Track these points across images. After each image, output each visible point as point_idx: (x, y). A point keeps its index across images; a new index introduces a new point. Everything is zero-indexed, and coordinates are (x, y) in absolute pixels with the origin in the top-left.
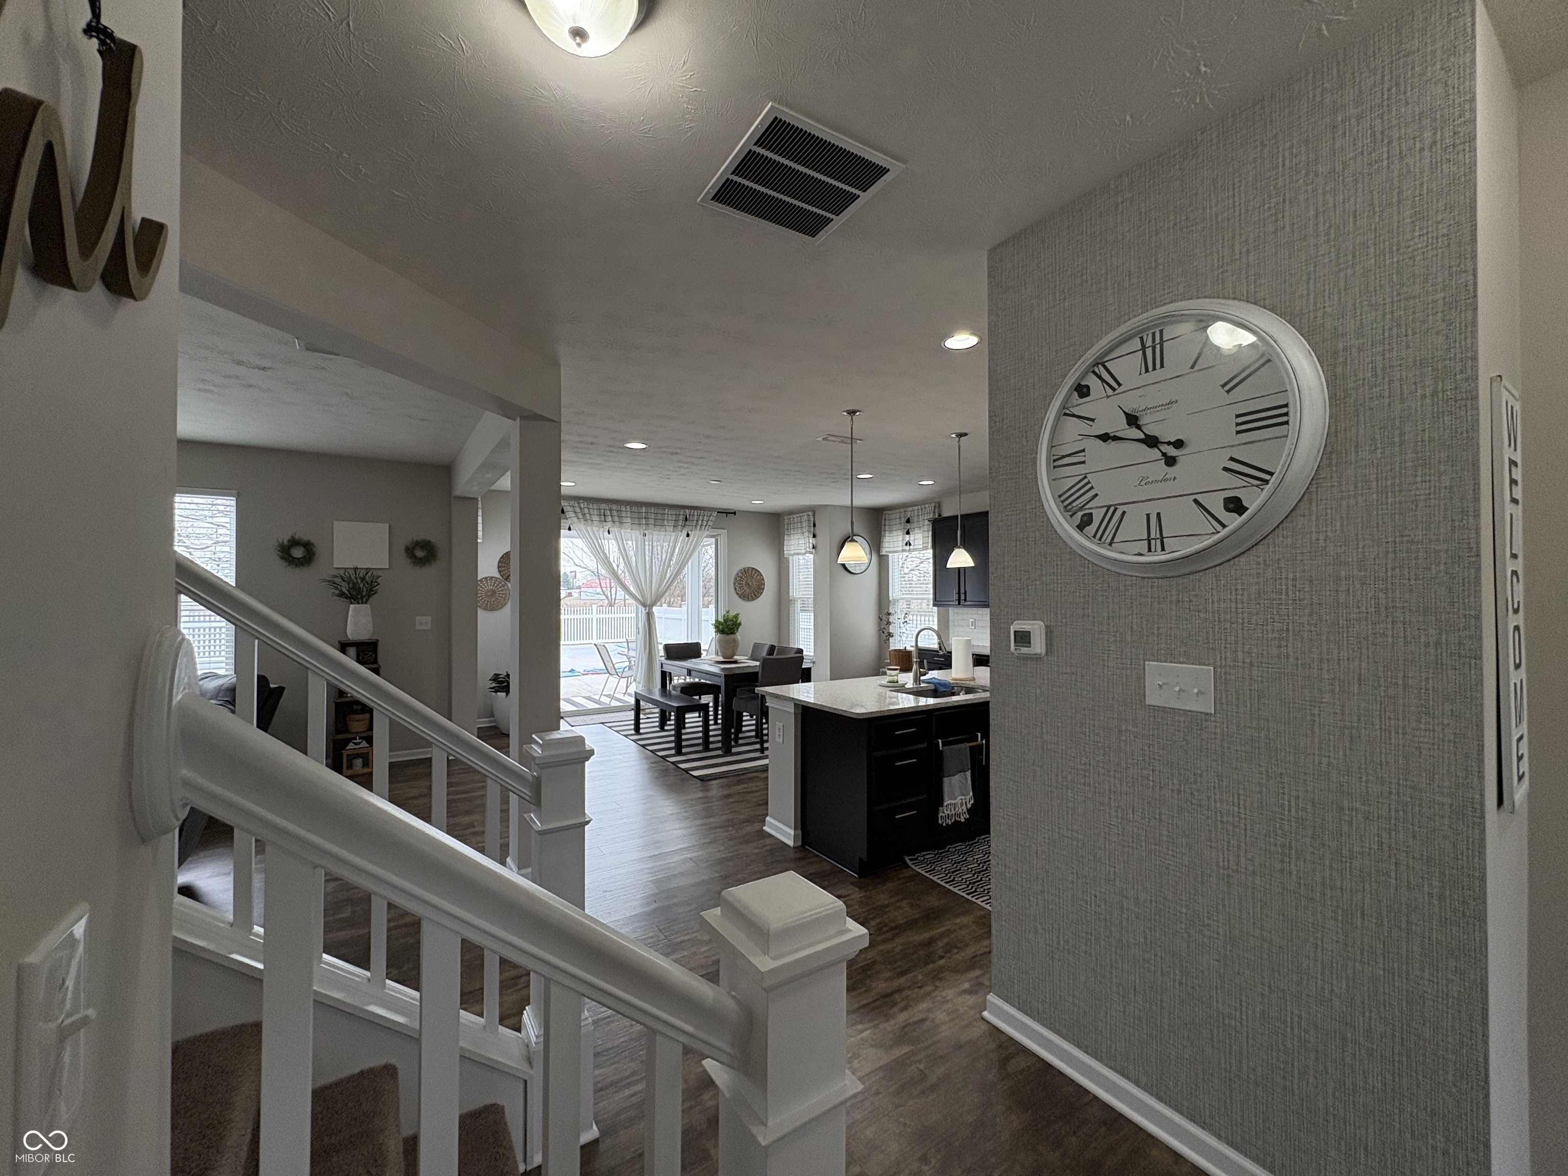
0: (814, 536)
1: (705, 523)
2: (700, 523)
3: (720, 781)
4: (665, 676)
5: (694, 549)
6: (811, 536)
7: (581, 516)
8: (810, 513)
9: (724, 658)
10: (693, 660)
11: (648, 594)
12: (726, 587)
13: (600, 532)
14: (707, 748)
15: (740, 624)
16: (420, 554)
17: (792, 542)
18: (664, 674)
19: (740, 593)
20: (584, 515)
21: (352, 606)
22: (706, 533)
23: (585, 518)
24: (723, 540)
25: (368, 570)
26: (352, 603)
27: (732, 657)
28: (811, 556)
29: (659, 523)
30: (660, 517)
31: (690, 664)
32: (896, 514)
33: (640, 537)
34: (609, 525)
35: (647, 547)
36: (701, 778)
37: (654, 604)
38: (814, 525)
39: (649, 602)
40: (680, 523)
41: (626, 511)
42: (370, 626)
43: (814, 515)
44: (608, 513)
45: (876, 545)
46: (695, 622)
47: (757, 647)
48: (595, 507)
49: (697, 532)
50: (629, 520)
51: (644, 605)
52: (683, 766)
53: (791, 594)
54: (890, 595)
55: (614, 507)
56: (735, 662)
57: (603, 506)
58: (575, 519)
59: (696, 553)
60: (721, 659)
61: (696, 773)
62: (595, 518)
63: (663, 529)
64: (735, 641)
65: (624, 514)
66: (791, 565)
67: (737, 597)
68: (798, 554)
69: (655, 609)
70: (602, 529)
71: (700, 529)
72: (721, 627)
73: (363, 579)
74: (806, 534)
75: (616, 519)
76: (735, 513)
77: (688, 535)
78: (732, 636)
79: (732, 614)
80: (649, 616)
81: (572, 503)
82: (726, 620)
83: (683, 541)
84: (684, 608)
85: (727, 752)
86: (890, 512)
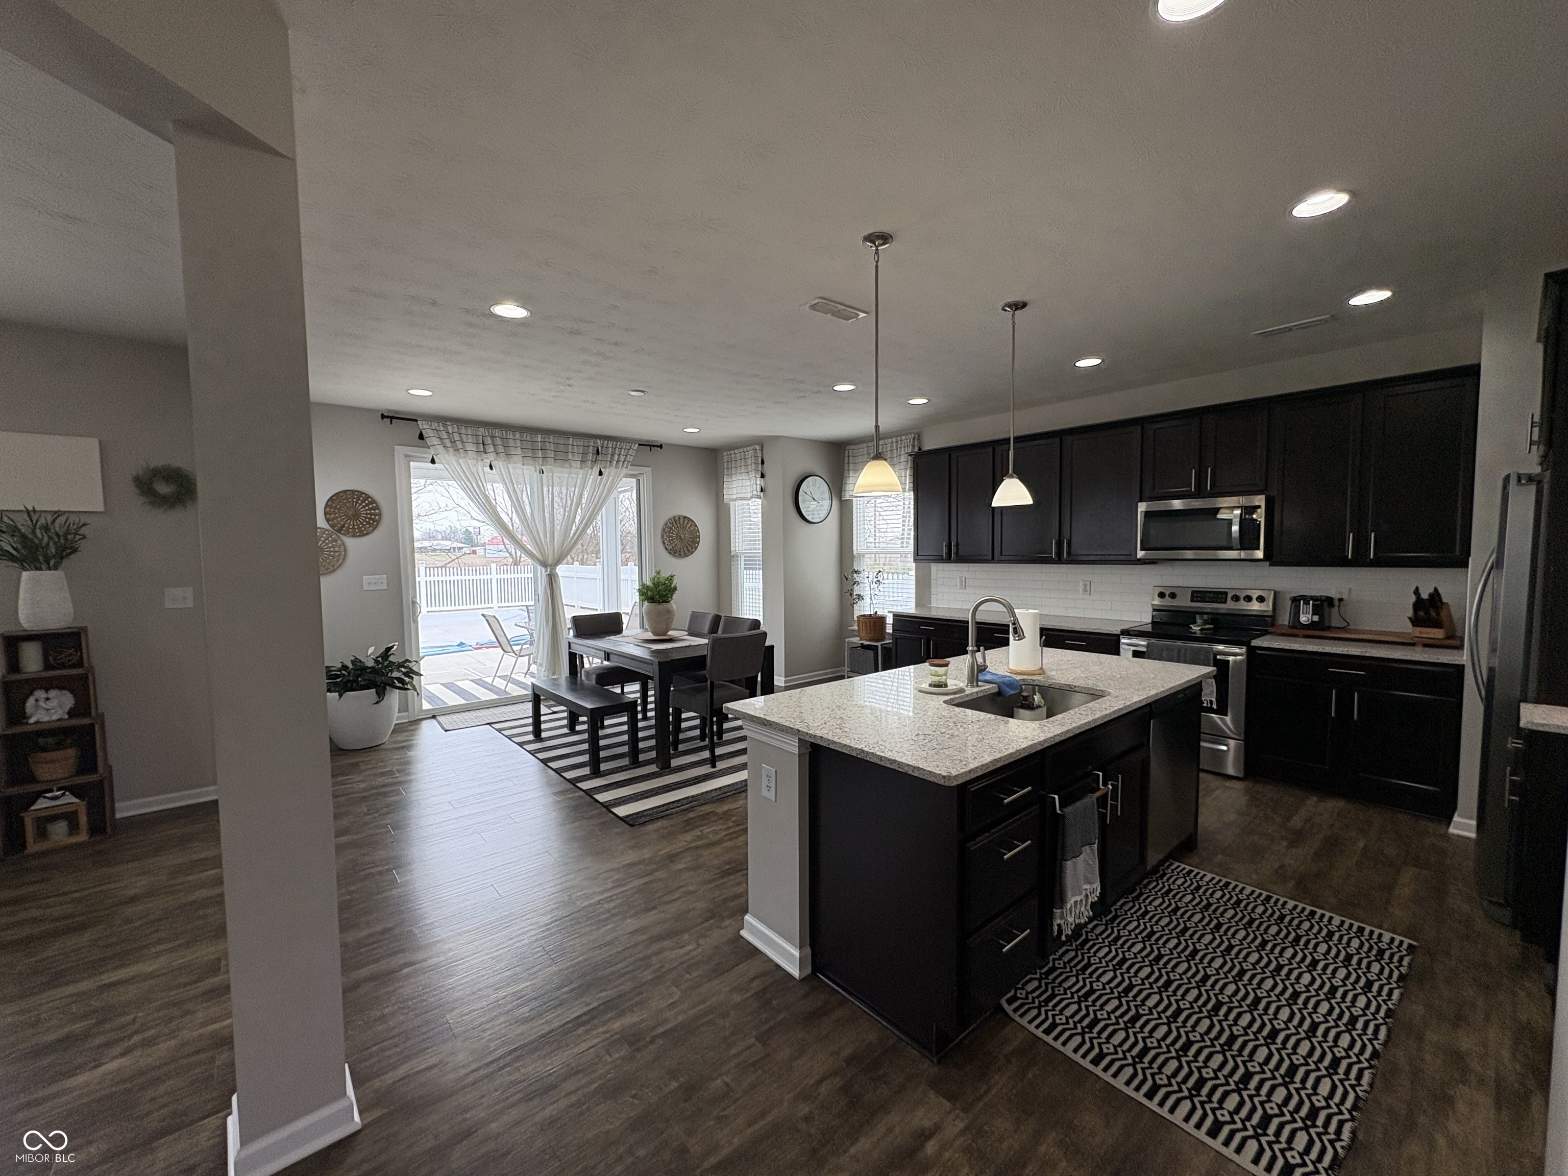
0: (763, 476)
1: (622, 458)
2: (616, 458)
3: (658, 824)
4: (574, 659)
5: (610, 491)
6: (759, 476)
7: (448, 444)
8: (757, 447)
9: (655, 634)
10: (612, 637)
11: (548, 549)
12: (654, 541)
13: (479, 467)
14: (636, 763)
15: (675, 589)
16: (163, 489)
17: (735, 484)
18: (572, 656)
19: (669, 548)
20: (453, 442)
21: (25, 574)
22: (625, 471)
23: (455, 447)
24: (646, 481)
25: (58, 514)
26: (24, 569)
27: (665, 634)
28: (759, 502)
29: (561, 457)
30: (561, 448)
31: (608, 643)
32: (863, 449)
33: (536, 475)
34: (491, 457)
35: (545, 489)
36: (631, 821)
37: (558, 562)
38: (763, 463)
39: (550, 562)
40: (590, 457)
41: (514, 440)
42: (68, 607)
43: (762, 450)
44: (488, 440)
45: (837, 486)
46: (612, 586)
47: (695, 617)
48: (470, 432)
49: (613, 470)
50: (519, 451)
51: (544, 564)
52: (602, 797)
53: (733, 549)
54: (855, 548)
55: (497, 433)
56: (671, 640)
57: (481, 431)
58: (440, 448)
59: (613, 496)
60: (650, 636)
61: (622, 811)
62: (470, 447)
63: (567, 465)
64: (669, 612)
65: (511, 443)
66: (732, 513)
67: (665, 553)
68: (742, 499)
69: (561, 570)
70: (480, 463)
71: (617, 467)
72: (649, 593)
73: (46, 528)
74: (753, 474)
75: (501, 449)
76: (661, 446)
77: (601, 473)
78: (665, 605)
79: (665, 574)
80: (552, 579)
81: (435, 425)
82: (656, 584)
83: (595, 481)
84: (599, 566)
85: (665, 768)
86: (853, 447)
